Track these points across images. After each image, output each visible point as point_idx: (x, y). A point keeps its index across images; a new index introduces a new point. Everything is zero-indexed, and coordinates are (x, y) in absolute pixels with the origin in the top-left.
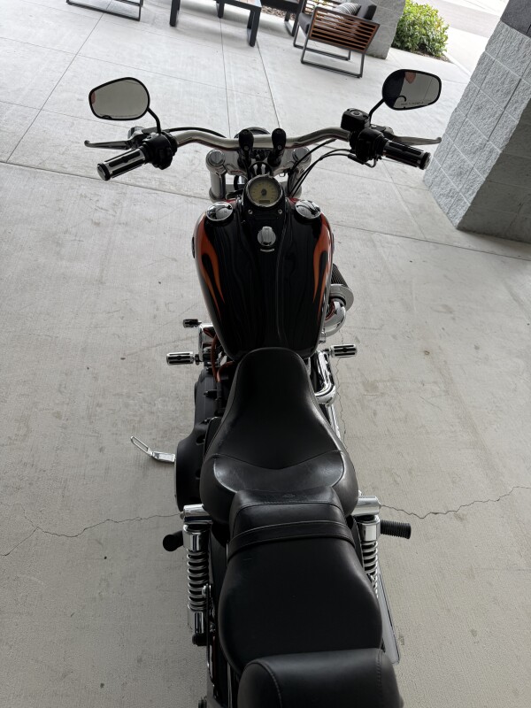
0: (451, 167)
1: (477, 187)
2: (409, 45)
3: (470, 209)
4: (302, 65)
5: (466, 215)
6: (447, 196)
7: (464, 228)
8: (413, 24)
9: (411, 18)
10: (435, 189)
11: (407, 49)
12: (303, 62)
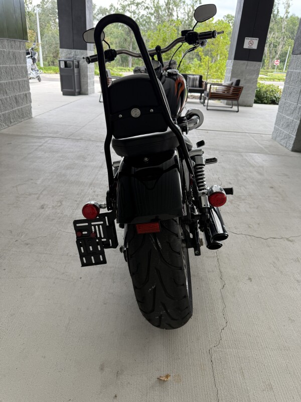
0: (283, 125)
1: (297, 127)
2: (266, 102)
3: (296, 139)
4: (207, 111)
5: (294, 143)
6: (284, 139)
7: (294, 150)
8: (266, 92)
9: (264, 90)
10: (278, 139)
11: (265, 103)
12: (208, 110)
